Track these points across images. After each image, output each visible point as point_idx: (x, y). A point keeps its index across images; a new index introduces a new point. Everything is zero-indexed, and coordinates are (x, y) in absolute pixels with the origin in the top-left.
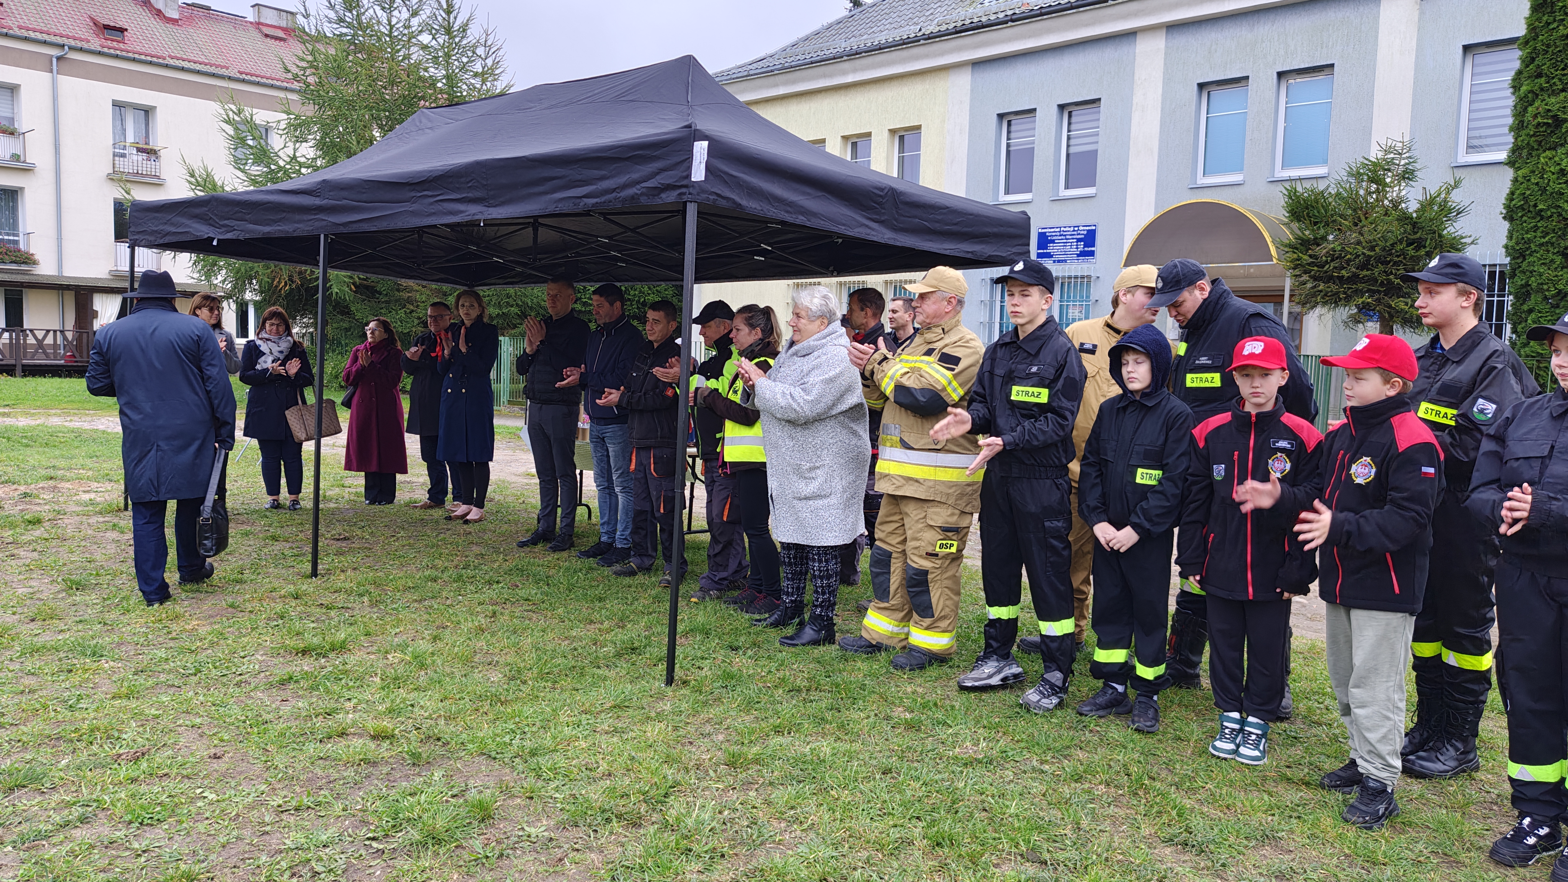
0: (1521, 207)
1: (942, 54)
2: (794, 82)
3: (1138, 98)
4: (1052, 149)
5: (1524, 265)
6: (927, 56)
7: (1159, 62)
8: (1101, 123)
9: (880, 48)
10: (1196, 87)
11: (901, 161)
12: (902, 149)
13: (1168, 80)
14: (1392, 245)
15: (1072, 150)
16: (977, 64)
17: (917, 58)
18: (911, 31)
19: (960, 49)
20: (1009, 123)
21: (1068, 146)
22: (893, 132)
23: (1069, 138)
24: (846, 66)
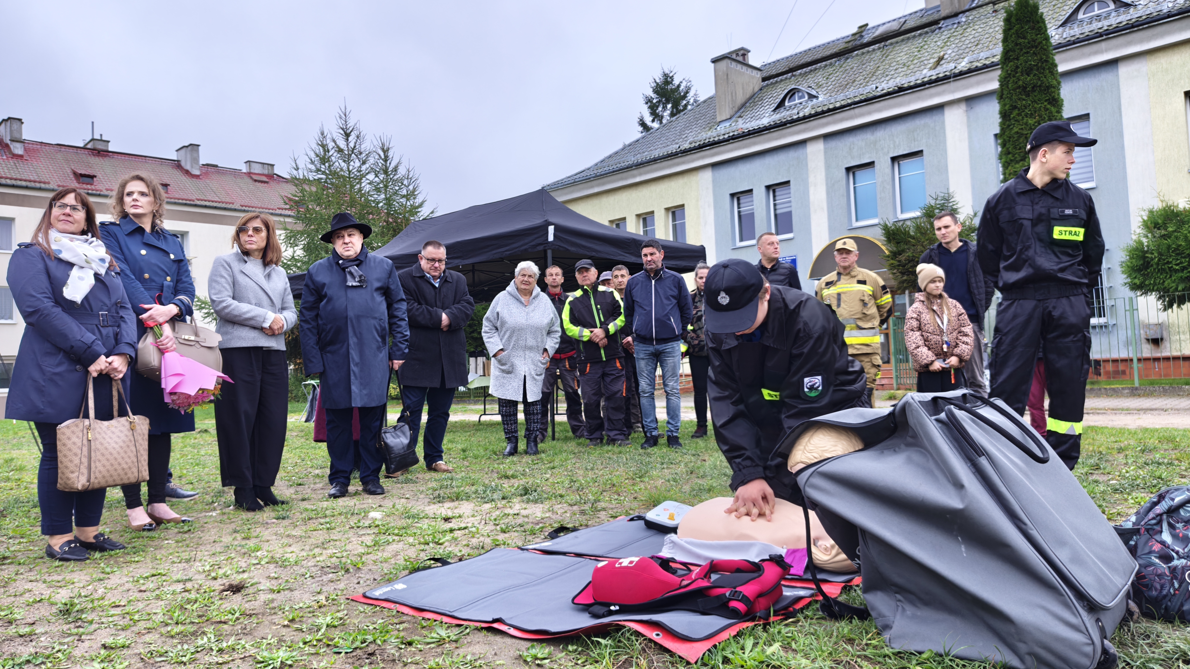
1: (693, 161)
2: (604, 184)
3: (811, 179)
4: (764, 213)
6: (683, 163)
7: (821, 157)
8: (792, 195)
9: (655, 160)
10: (844, 171)
11: (675, 227)
12: (674, 219)
13: (828, 167)
15: (778, 212)
16: (715, 165)
17: (678, 164)
18: (673, 148)
19: (703, 158)
20: (738, 199)
21: (775, 210)
22: (667, 209)
23: (775, 205)
24: (635, 172)
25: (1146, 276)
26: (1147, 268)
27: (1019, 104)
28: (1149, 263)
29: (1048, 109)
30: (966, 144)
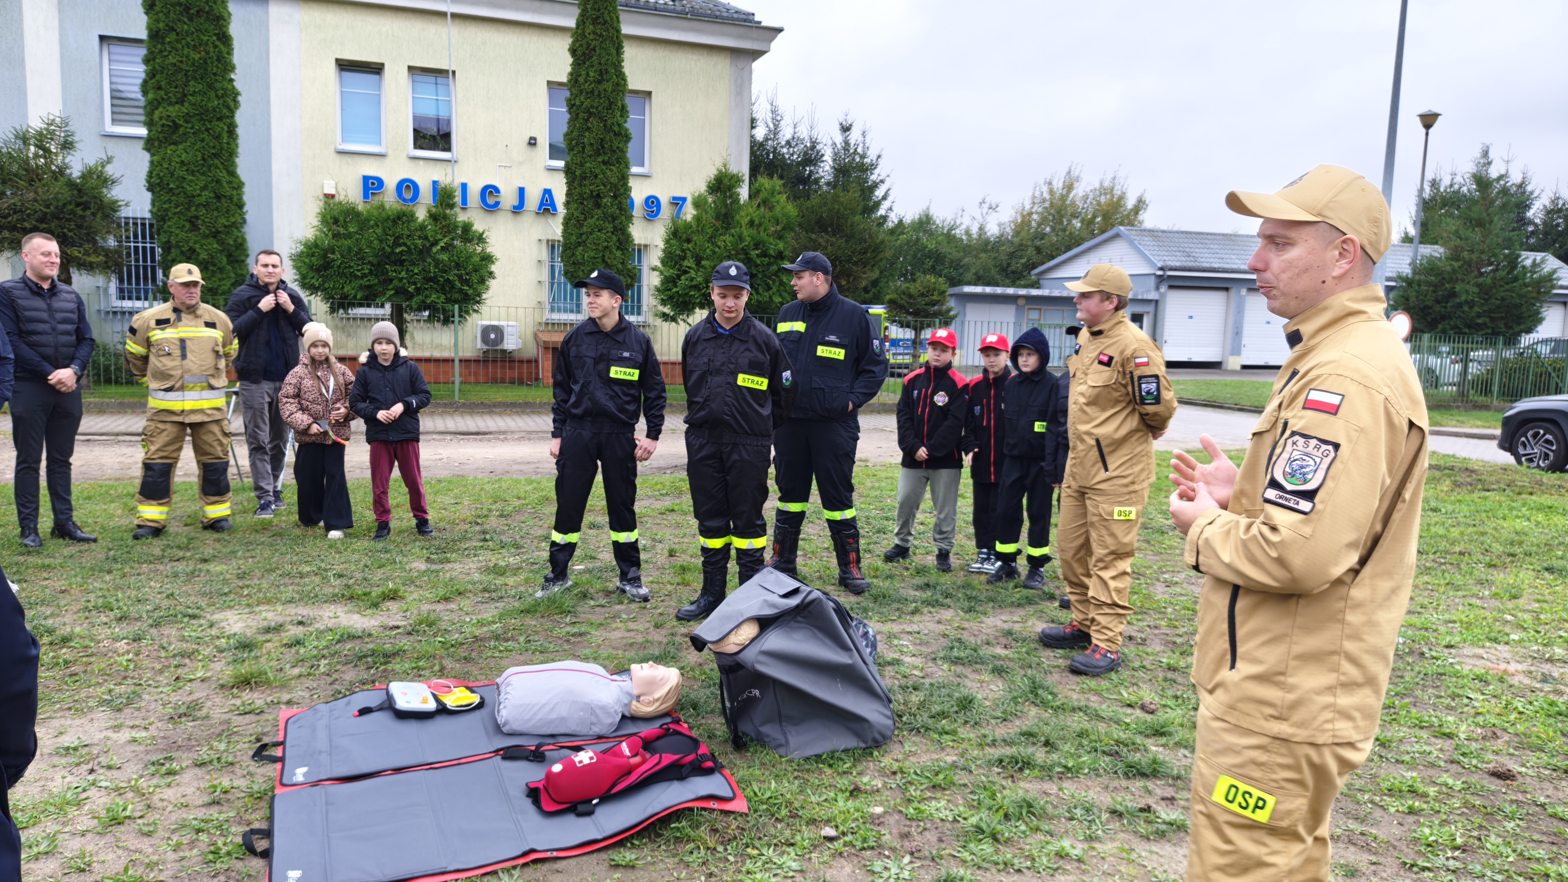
0: (158, 184)
5: (165, 227)
14: (64, 205)
25: (326, 278)
26: (326, 269)
27: (179, 27)
28: (329, 263)
29: (216, 47)
30: (55, 36)
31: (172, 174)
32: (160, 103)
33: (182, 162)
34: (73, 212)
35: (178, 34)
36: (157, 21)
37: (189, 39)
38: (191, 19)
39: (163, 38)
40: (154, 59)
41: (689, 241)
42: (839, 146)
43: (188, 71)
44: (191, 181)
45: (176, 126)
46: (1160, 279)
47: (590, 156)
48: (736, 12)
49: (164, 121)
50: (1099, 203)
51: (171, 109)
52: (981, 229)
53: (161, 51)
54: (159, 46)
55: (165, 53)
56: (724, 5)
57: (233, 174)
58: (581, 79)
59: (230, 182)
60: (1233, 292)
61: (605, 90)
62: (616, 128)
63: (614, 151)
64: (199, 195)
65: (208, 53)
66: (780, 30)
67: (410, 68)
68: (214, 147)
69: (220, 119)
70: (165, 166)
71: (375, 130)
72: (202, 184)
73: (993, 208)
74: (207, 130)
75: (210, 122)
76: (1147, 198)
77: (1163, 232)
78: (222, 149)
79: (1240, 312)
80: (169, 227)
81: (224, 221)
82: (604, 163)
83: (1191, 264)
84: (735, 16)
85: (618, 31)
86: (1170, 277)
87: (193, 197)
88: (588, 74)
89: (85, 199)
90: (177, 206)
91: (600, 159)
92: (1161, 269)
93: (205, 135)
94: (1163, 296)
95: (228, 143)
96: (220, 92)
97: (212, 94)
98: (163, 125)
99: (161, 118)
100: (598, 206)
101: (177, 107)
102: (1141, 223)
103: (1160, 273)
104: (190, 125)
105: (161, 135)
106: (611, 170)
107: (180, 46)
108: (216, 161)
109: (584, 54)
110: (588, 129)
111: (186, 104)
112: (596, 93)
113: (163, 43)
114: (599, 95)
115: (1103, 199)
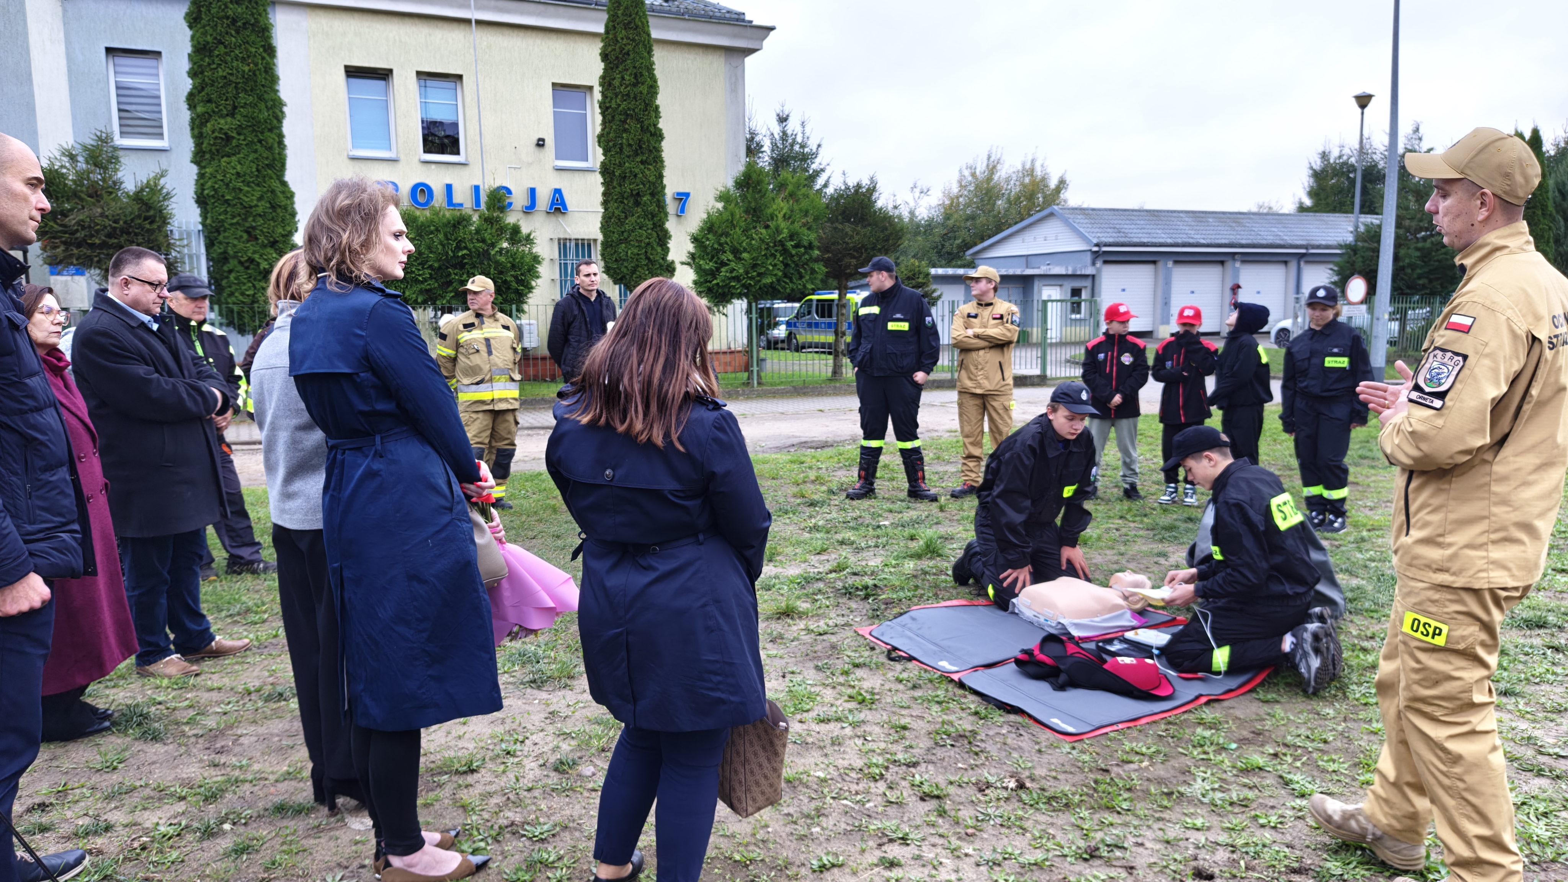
27: (227, 40)
29: (262, 58)
30: (62, 49)
31: (227, 185)
32: (211, 116)
33: (238, 174)
34: (140, 226)
35: (225, 47)
36: (205, 34)
37: (237, 52)
38: (238, 32)
39: (211, 51)
40: (202, 73)
41: (727, 235)
42: (777, 137)
43: (237, 83)
44: (248, 192)
45: (228, 139)
46: (1096, 255)
47: (629, 157)
48: (728, 12)
49: (216, 134)
50: (1022, 184)
51: (222, 121)
52: (912, 213)
53: (209, 64)
54: (207, 60)
55: (214, 66)
56: (714, 5)
57: (284, 184)
58: (616, 83)
59: (283, 192)
60: (1160, 265)
61: (641, 93)
62: (652, 129)
63: (650, 151)
64: (256, 206)
65: (256, 65)
66: (772, 29)
67: (419, 74)
68: (267, 158)
69: (270, 130)
70: (219, 177)
71: (385, 136)
72: (258, 194)
73: (925, 192)
74: (260, 141)
75: (262, 133)
76: (1068, 179)
77: (1093, 210)
78: (274, 159)
79: (1168, 283)
80: (227, 238)
81: (280, 230)
82: (642, 162)
83: (1122, 240)
84: (727, 15)
85: (649, 35)
86: (1105, 252)
87: (251, 207)
88: (623, 78)
89: (152, 213)
90: (233, 217)
91: (638, 159)
92: (1097, 245)
93: (258, 146)
94: (1099, 270)
95: (279, 154)
96: (270, 104)
97: (262, 105)
98: (216, 138)
99: (213, 132)
100: (637, 204)
101: (229, 119)
102: (1065, 201)
103: (1096, 249)
104: (242, 137)
105: (213, 148)
106: (649, 169)
107: (229, 59)
108: (270, 172)
109: (617, 58)
110: (625, 131)
111: (238, 117)
112: (632, 95)
113: (210, 56)
114: (635, 98)
115: (1027, 180)
